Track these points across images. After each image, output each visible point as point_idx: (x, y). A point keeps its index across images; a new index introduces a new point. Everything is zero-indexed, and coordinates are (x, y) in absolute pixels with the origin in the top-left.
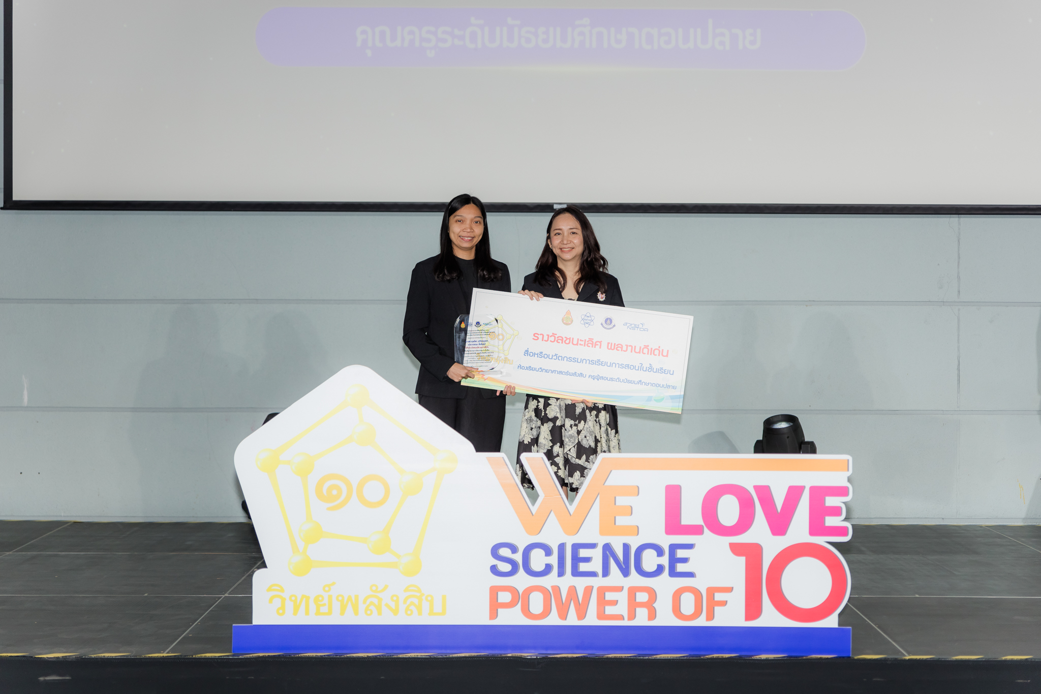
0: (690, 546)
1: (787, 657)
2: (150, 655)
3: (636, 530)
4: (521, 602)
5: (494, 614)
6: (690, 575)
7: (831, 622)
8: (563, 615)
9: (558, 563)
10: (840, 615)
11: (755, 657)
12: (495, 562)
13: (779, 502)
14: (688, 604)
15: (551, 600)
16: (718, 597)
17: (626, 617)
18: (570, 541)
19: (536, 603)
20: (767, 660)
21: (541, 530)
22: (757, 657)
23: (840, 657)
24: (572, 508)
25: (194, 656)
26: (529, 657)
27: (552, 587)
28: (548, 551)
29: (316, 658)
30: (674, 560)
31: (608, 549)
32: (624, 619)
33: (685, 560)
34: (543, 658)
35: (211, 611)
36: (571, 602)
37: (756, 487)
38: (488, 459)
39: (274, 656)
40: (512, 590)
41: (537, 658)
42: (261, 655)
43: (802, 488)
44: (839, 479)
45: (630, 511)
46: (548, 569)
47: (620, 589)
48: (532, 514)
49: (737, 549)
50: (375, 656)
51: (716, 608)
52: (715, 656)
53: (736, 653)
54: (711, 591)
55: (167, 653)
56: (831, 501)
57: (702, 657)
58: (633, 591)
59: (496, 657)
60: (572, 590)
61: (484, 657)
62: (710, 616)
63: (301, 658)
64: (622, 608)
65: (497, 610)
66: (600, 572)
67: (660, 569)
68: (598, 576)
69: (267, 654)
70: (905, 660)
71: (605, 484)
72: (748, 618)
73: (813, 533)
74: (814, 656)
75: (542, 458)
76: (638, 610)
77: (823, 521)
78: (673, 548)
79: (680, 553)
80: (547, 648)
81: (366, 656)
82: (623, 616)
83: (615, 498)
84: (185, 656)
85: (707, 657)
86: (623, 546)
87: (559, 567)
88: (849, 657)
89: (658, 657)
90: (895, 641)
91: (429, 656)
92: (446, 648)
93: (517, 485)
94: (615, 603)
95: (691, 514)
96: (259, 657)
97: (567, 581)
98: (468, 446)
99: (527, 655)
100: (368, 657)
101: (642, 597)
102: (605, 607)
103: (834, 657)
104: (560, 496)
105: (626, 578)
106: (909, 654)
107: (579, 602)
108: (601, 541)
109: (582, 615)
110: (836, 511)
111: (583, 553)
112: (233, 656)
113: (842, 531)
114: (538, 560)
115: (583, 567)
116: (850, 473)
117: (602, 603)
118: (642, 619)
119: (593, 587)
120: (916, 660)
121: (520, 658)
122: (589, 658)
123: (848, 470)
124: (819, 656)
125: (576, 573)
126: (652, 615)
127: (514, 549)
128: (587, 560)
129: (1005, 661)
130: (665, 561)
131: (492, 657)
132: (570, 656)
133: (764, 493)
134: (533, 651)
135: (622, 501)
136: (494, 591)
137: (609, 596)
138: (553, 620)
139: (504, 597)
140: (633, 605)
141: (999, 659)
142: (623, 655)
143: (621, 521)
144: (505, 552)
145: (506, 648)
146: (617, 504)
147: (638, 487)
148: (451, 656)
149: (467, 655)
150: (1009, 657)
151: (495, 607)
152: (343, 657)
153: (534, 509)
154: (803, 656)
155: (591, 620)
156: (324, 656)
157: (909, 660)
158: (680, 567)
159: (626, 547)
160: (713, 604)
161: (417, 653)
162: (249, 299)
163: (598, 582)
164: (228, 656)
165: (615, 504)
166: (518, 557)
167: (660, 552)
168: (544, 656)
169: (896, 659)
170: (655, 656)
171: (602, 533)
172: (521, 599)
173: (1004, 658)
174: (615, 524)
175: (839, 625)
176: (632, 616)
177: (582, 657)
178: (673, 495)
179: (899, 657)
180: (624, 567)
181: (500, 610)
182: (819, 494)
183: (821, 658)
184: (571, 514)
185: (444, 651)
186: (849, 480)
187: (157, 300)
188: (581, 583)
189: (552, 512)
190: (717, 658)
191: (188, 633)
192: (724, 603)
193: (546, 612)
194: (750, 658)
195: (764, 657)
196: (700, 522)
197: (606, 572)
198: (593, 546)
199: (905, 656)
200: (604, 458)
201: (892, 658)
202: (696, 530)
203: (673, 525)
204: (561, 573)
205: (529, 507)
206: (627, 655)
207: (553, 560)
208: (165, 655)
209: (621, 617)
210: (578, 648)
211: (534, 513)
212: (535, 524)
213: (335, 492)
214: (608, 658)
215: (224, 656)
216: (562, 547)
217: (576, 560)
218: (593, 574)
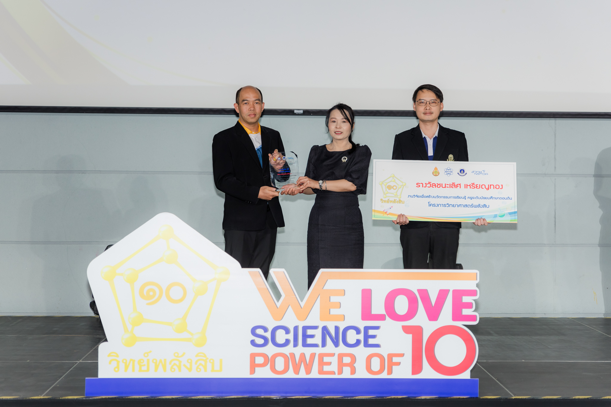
0: (377, 328)
1: (438, 397)
2: (32, 398)
3: (343, 318)
4: (270, 362)
5: (252, 371)
6: (377, 346)
7: (466, 375)
8: (297, 371)
9: (294, 339)
10: (471, 371)
11: (418, 397)
12: (253, 338)
13: (433, 299)
14: (376, 364)
15: (289, 363)
16: (395, 360)
17: (337, 373)
18: (301, 325)
19: (280, 364)
20: (425, 399)
21: (283, 318)
22: (420, 397)
23: (471, 398)
24: (302, 304)
25: (61, 398)
26: (275, 398)
27: (290, 354)
28: (287, 331)
29: (139, 399)
30: (367, 337)
31: (325, 330)
32: (335, 374)
33: (374, 337)
34: (284, 399)
35: (71, 371)
36: (301, 363)
37: (419, 291)
38: (250, 272)
39: (112, 398)
40: (264, 356)
41: (280, 399)
42: (104, 397)
43: (447, 291)
44: (471, 285)
45: (339, 305)
46: (287, 342)
47: (333, 355)
48: (277, 307)
49: (407, 330)
50: (177, 398)
51: (393, 367)
52: (393, 397)
53: (406, 395)
54: (391, 356)
55: (44, 396)
56: (466, 299)
57: (385, 398)
58: (341, 356)
59: (254, 398)
60: (303, 355)
61: (246, 398)
62: (390, 372)
63: (130, 399)
64: (334, 367)
65: (255, 368)
66: (320, 344)
67: (358, 342)
68: (319, 347)
69: (107, 397)
70: (512, 399)
71: (324, 289)
72: (414, 373)
73: (454, 319)
74: (455, 397)
75: (284, 272)
76: (344, 368)
77: (461, 312)
78: (367, 329)
79: (371, 332)
80: (286, 393)
81: (171, 398)
82: (334, 372)
83: (330, 297)
84: (55, 398)
85: (388, 397)
86: (335, 327)
87: (294, 341)
88: (477, 397)
89: (357, 398)
90: (506, 388)
91: (211, 397)
92: (222, 393)
93: (268, 289)
94: (329, 364)
95: (378, 307)
96: (102, 399)
97: (300, 350)
98: (236, 264)
99: (274, 397)
100: (173, 399)
101: (347, 360)
102: (323, 367)
103: (468, 398)
104: (295, 296)
105: (336, 348)
106: (515, 395)
107: (307, 363)
108: (321, 325)
109: (308, 371)
110: (469, 306)
111: (309, 332)
112: (86, 398)
113: (473, 318)
114: (281, 337)
115: (309, 341)
116: (478, 281)
117: (322, 363)
118: (346, 374)
119: (316, 353)
120: (519, 399)
121: (269, 399)
122: (313, 399)
123: (477, 280)
124: (458, 397)
125: (305, 345)
126: (353, 371)
127: (265, 330)
128: (312, 336)
129: (575, 399)
130: (361, 337)
131: (251, 398)
132: (301, 397)
133: (424, 294)
134: (277, 394)
135: (334, 299)
136: (253, 356)
137: (326, 359)
138: (290, 374)
139: (259, 360)
140: (341, 365)
141: (571, 398)
142: (335, 397)
143: (334, 312)
144: (260, 332)
145: (260, 392)
146: (331, 301)
147: (344, 290)
148: (225, 397)
149: (235, 397)
150: (577, 397)
151: (253, 366)
152: (156, 398)
153: (279, 304)
154: (448, 397)
155: (315, 374)
156: (144, 398)
157: (514, 399)
158: (371, 341)
159: (337, 328)
160: (391, 364)
161: (203, 395)
162: (95, 171)
163: (318, 351)
164: (82, 398)
165: (330, 301)
166: (268, 335)
167: (358, 331)
168: (284, 397)
169: (506, 398)
170: (355, 397)
171: (322, 319)
172: (270, 361)
173: (574, 398)
174: (330, 314)
175: (471, 377)
176: (340, 372)
177: (308, 398)
178: (367, 295)
179: (509, 397)
180: (335, 341)
181: (257, 369)
182: (458, 294)
183: (459, 398)
184: (302, 307)
185: (221, 395)
186: (478, 285)
187: (34, 171)
188: (308, 351)
189: (290, 306)
190: (394, 399)
191: (56, 384)
192: (398, 364)
193: (286, 370)
194: (415, 398)
195: (423, 397)
196: (383, 312)
197: (324, 344)
198: (316, 328)
199: (513, 396)
200: (323, 272)
201: (504, 398)
202: (381, 317)
203: (367, 314)
204: (295, 345)
205: (275, 303)
206: (337, 397)
207: (291, 337)
208: (42, 397)
209: (333, 373)
210: (306, 392)
211: (278, 307)
212: (279, 314)
213: (151, 293)
214: (325, 399)
215: (80, 398)
216: (296, 328)
217: (305, 336)
218: (316, 345)
